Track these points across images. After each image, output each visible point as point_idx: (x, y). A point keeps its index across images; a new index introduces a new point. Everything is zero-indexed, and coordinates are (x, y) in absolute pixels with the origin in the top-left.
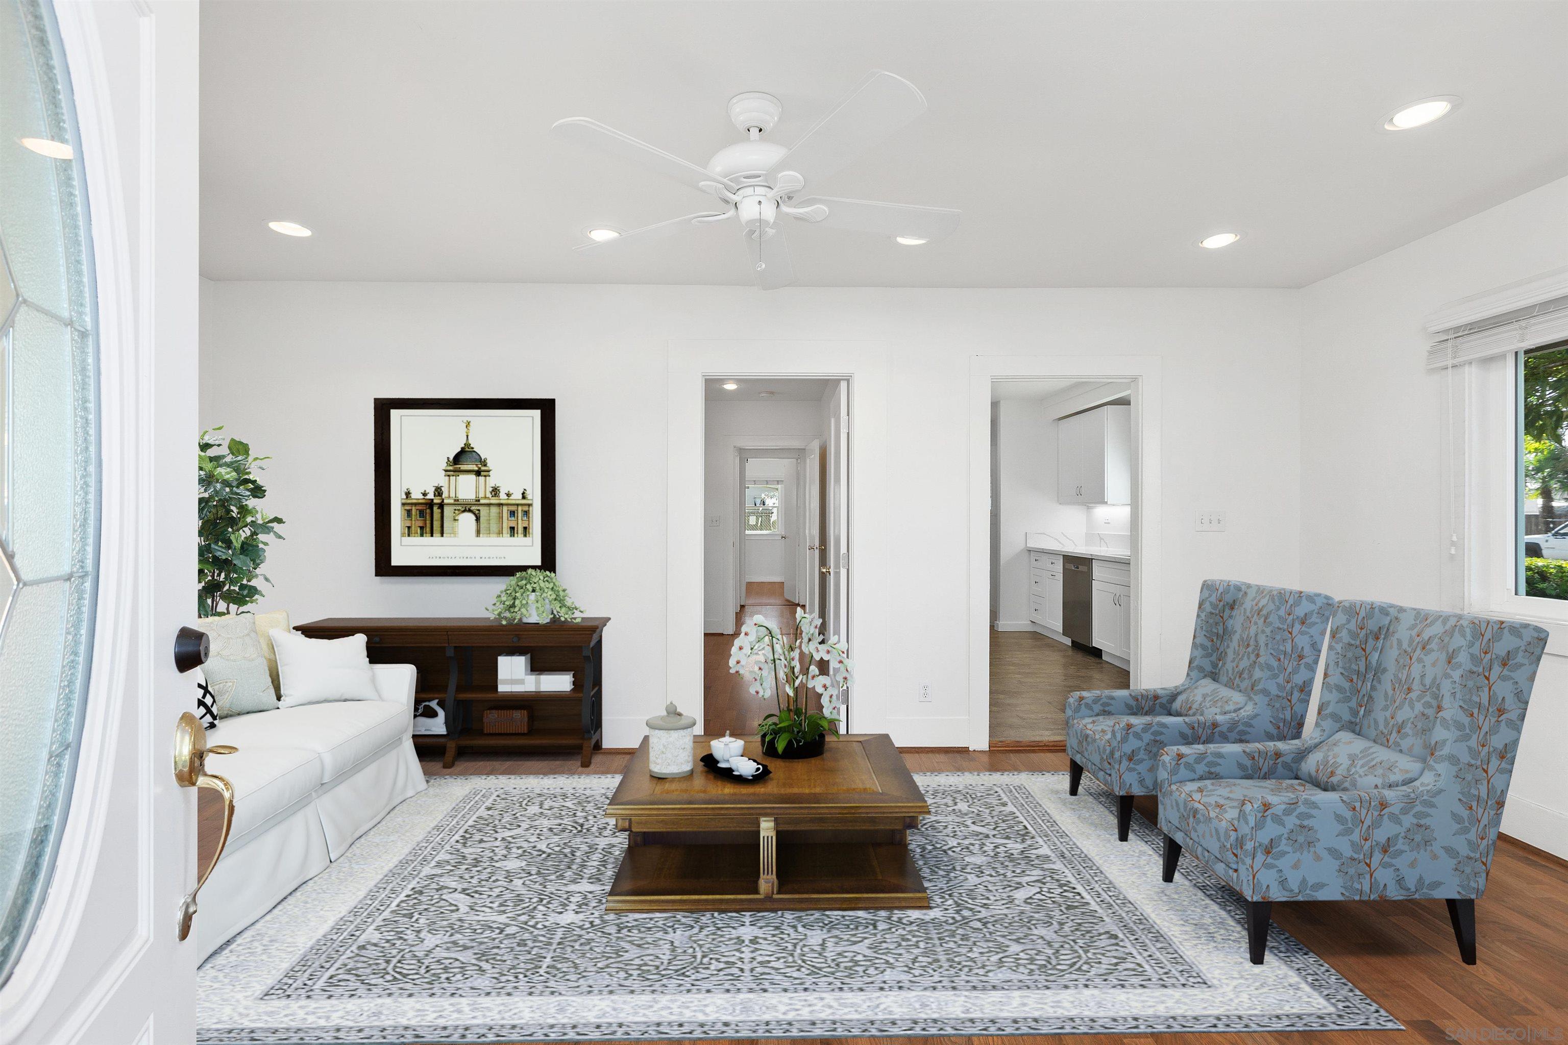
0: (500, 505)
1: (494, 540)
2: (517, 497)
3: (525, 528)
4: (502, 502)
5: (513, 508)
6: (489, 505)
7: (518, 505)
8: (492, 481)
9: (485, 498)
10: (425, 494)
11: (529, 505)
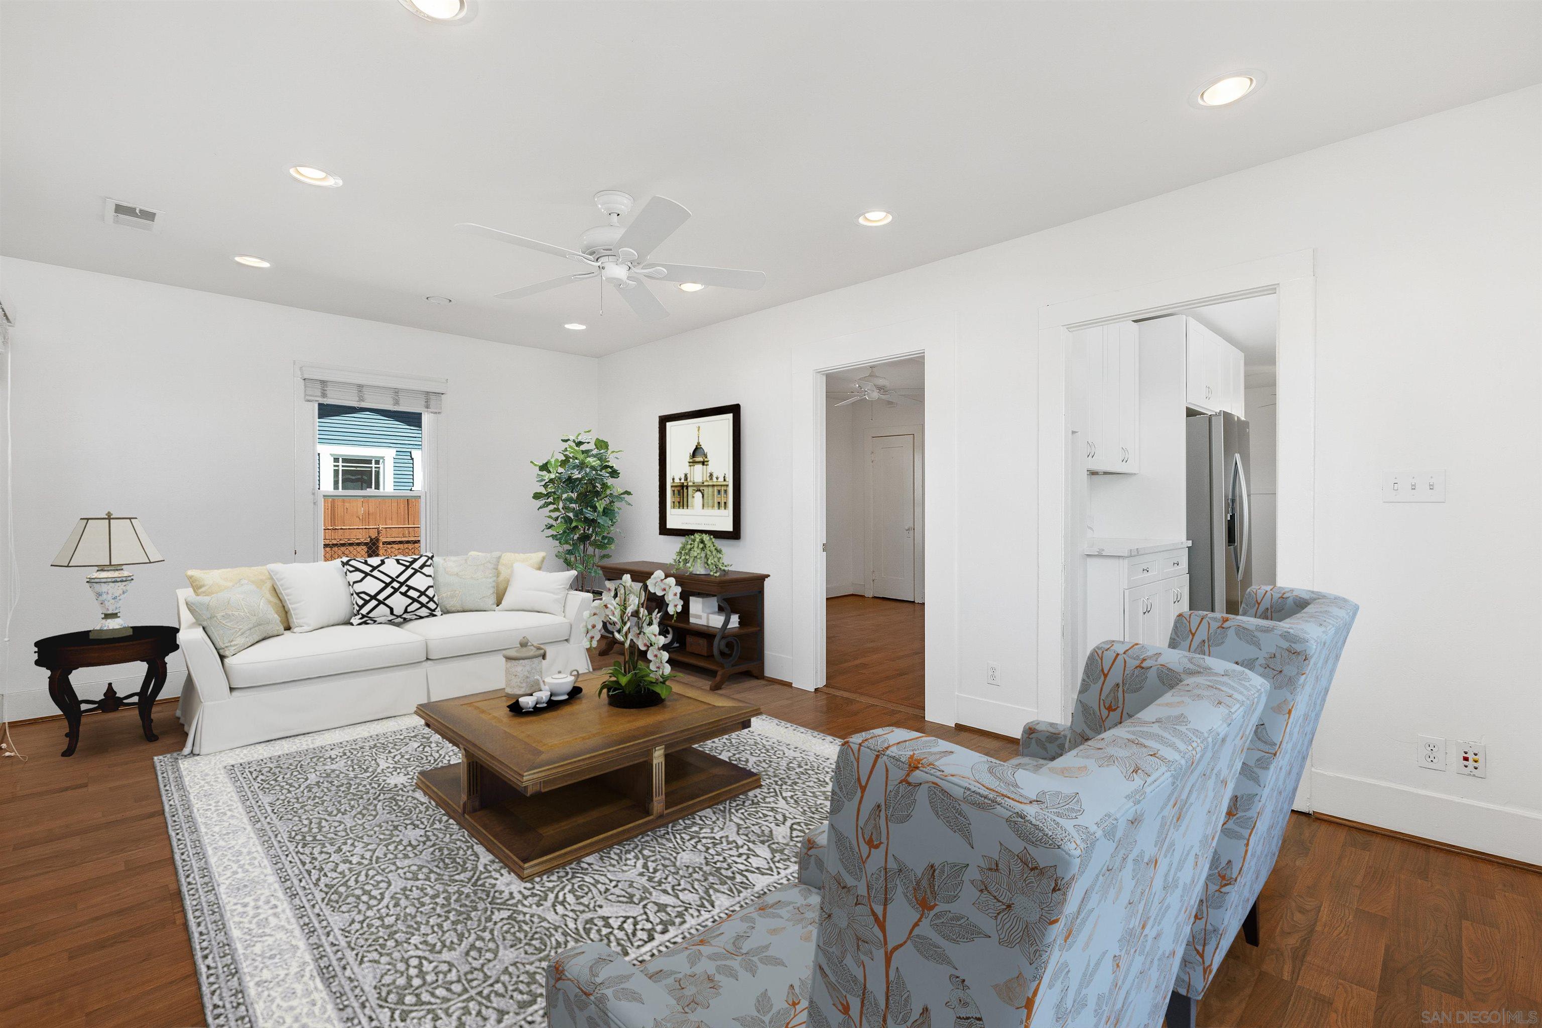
0: (713, 486)
1: (709, 511)
2: (721, 479)
3: (725, 503)
4: (715, 484)
5: (719, 488)
6: (708, 486)
7: (721, 486)
8: (711, 468)
9: (707, 481)
10: (680, 480)
11: (727, 486)
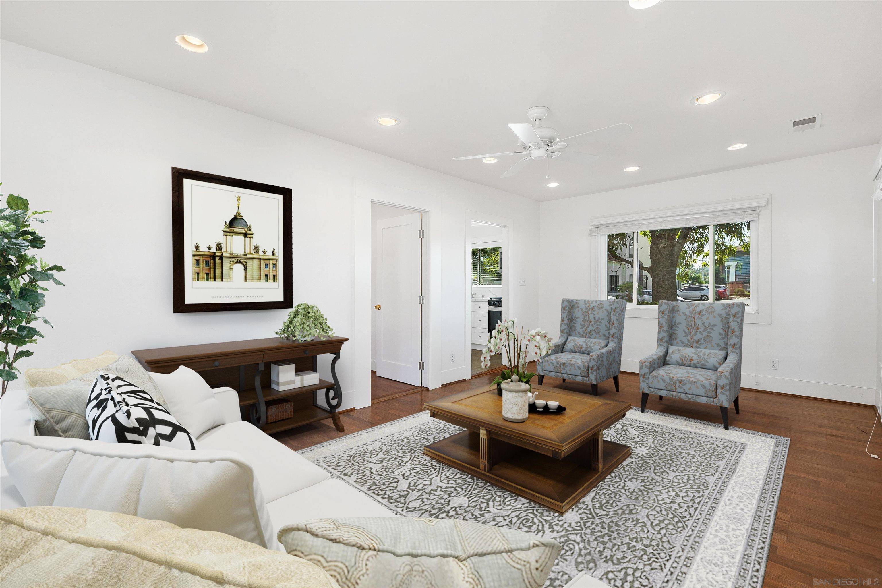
0: (259, 259)
1: (255, 284)
2: (269, 253)
3: (274, 276)
4: (261, 257)
5: (267, 262)
6: (253, 259)
7: (270, 259)
8: (255, 241)
9: (250, 253)
10: (209, 248)
11: (277, 260)
